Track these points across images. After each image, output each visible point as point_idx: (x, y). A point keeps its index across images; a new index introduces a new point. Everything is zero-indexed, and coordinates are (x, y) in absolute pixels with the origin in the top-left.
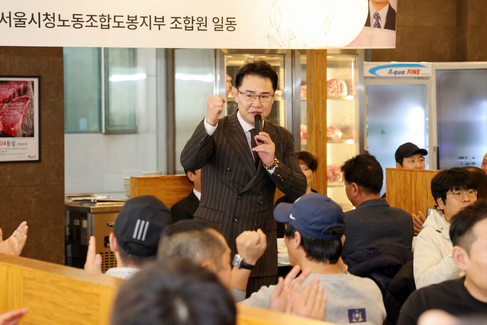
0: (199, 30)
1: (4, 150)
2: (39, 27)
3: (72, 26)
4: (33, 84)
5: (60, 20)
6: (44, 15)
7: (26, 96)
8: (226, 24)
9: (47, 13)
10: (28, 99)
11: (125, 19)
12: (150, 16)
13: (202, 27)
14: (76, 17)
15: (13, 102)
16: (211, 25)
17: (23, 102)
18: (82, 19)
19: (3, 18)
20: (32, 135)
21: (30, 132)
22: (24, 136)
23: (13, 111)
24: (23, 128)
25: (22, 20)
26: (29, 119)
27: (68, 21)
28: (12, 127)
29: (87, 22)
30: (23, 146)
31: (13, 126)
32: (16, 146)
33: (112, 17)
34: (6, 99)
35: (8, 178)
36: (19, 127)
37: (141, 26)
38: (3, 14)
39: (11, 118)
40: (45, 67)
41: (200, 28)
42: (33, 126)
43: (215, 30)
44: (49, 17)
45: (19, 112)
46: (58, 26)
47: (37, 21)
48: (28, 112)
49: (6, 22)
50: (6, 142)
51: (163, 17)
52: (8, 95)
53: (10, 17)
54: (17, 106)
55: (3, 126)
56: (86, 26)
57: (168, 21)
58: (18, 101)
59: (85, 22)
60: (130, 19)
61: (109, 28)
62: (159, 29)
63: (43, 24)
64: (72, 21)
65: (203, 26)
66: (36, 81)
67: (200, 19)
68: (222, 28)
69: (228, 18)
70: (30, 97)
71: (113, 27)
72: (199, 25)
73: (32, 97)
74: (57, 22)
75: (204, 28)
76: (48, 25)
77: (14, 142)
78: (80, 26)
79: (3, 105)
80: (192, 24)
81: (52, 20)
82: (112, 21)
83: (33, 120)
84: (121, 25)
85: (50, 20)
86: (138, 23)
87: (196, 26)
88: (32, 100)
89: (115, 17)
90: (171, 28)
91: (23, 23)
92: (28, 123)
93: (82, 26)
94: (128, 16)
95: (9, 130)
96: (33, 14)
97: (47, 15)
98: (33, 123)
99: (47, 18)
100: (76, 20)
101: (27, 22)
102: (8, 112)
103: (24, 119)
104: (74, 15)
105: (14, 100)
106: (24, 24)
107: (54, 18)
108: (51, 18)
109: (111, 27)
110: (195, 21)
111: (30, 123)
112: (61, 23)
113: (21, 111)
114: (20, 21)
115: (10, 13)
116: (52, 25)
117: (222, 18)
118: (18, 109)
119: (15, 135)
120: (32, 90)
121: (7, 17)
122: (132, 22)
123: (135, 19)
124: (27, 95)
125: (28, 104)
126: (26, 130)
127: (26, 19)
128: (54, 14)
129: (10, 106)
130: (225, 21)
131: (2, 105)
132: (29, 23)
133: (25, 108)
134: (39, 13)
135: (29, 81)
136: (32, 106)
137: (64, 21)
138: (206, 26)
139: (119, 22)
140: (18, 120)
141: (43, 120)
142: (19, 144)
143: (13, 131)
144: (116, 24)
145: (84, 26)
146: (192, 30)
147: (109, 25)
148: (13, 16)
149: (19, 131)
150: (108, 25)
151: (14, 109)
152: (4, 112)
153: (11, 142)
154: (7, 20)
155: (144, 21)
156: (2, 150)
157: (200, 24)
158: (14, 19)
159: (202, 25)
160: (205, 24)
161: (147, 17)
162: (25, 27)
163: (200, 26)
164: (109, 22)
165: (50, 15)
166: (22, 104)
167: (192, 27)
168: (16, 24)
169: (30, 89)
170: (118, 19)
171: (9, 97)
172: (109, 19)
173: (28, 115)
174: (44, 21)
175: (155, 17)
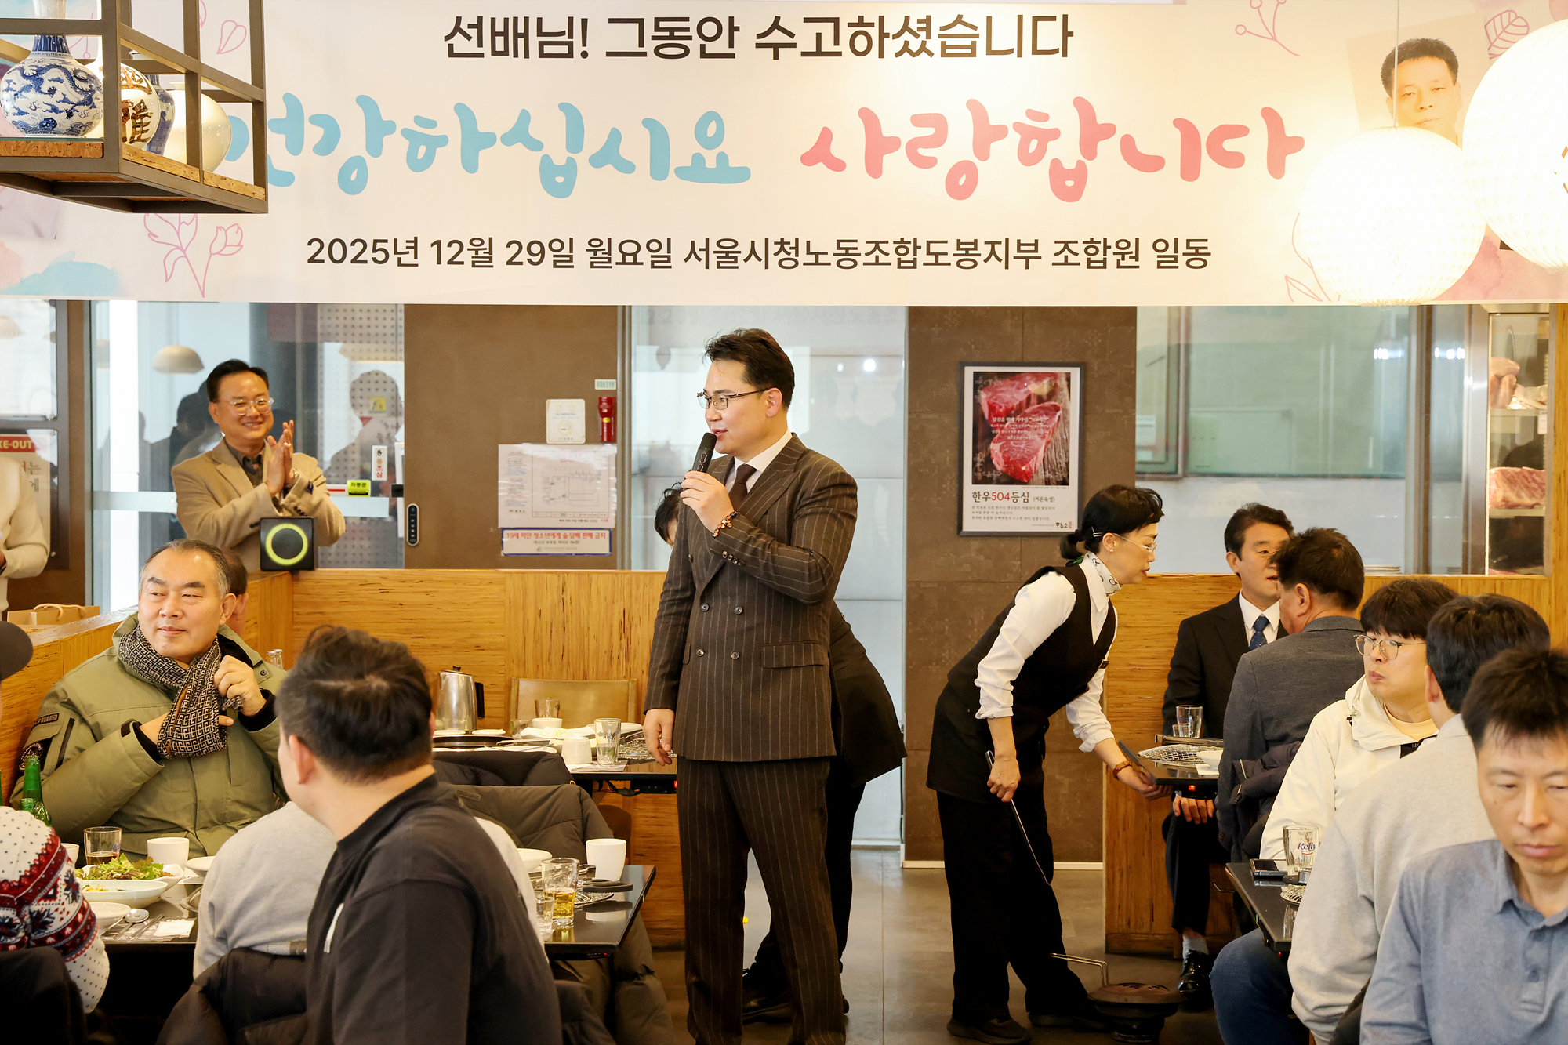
0: (1119, 266)
1: (1007, 510)
2: (767, 267)
3: (834, 264)
4: (1068, 380)
5: (809, 253)
6: (776, 243)
7: (1053, 403)
8: (1184, 254)
9: (782, 240)
10: (1057, 409)
11: (951, 248)
12: (1007, 240)
13: (1128, 261)
14: (842, 245)
15: (1025, 415)
16: (1148, 257)
17: (1047, 415)
18: (856, 249)
19: (693, 251)
20: (1065, 482)
21: (1060, 476)
22: (1048, 482)
23: (1025, 432)
24: (1046, 467)
25: (730, 255)
26: (1058, 450)
27: (826, 253)
28: (1023, 465)
29: (867, 254)
30: (1044, 504)
31: (1024, 461)
32: (1031, 503)
33: (922, 243)
34: (1012, 409)
35: (1014, 566)
36: (1038, 464)
37: (986, 261)
38: (693, 243)
39: (1022, 447)
40: (1095, 344)
41: (1122, 263)
42: (1067, 464)
43: (1159, 267)
44: (787, 247)
45: (1039, 434)
46: (805, 264)
47: (762, 255)
48: (1057, 434)
49: (700, 260)
50: (1011, 495)
51: (1036, 241)
52: (1017, 400)
53: (707, 250)
54: (1034, 423)
55: (1005, 463)
56: (865, 264)
57: (1047, 250)
58: (1035, 412)
59: (863, 255)
60: (962, 246)
61: (915, 267)
62: (1027, 267)
63: (774, 261)
64: (835, 255)
65: (1130, 258)
66: (1075, 373)
67: (1123, 245)
68: (1176, 261)
69: (1188, 241)
70: (1061, 405)
71: (925, 264)
72: (1119, 257)
73: (1065, 404)
74: (803, 257)
75: (1133, 262)
76: (784, 263)
77: (1026, 495)
78: (852, 264)
79: (1006, 421)
80: (1105, 254)
81: (793, 252)
82: (922, 252)
83: (1067, 452)
84: (942, 259)
85: (789, 254)
86: (979, 255)
87: (1112, 260)
88: (1066, 411)
89: (929, 243)
90: (1054, 264)
91: (733, 260)
92: (1057, 457)
93: (856, 263)
94: (959, 241)
95: (1018, 469)
96: (753, 243)
97: (782, 243)
98: (1067, 457)
99: (782, 249)
100: (844, 252)
101: (741, 257)
102: (1015, 435)
103: (1048, 449)
104: (839, 242)
105: (1027, 411)
106: (736, 262)
107: (796, 248)
108: (791, 248)
109: (919, 263)
110: (1110, 247)
111: (1060, 456)
112: (812, 259)
113: (1042, 432)
114: (727, 257)
115: (707, 240)
116: (792, 263)
117: (1176, 240)
118: (1036, 429)
119: (1029, 480)
120: (1066, 391)
121: (701, 250)
122: (967, 254)
123: (972, 246)
124: (1055, 401)
125: (1057, 418)
126: (1053, 472)
127: (740, 252)
128: (797, 240)
129: (1019, 423)
130: (1182, 248)
131: (1003, 420)
132: (746, 260)
133: (1051, 426)
134: (767, 240)
135: (1061, 373)
136: (1067, 424)
137: (817, 254)
138: (1137, 258)
139: (937, 255)
140: (1037, 451)
141: (1090, 451)
142: (1037, 498)
143: (1024, 471)
144: (932, 259)
145: (860, 264)
146: (1104, 267)
147: (915, 259)
148: (713, 247)
149: (1036, 472)
150: (915, 261)
151: (1028, 429)
152: (1008, 434)
153: (1020, 495)
154: (702, 255)
155: (993, 252)
156: (1003, 510)
157: (1123, 255)
158: (715, 252)
159: (1127, 256)
160: (1134, 255)
161: (1000, 243)
162: (737, 267)
163: (1123, 259)
164: (915, 254)
165: (789, 243)
166: (1045, 418)
167: (1104, 261)
168: (719, 263)
169: (1062, 390)
170: (934, 248)
171: (1017, 405)
172: (916, 247)
173: (1056, 440)
174: (776, 254)
175: (1019, 241)
